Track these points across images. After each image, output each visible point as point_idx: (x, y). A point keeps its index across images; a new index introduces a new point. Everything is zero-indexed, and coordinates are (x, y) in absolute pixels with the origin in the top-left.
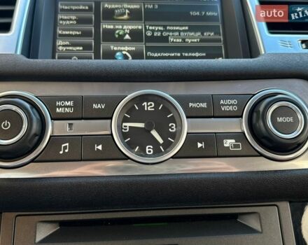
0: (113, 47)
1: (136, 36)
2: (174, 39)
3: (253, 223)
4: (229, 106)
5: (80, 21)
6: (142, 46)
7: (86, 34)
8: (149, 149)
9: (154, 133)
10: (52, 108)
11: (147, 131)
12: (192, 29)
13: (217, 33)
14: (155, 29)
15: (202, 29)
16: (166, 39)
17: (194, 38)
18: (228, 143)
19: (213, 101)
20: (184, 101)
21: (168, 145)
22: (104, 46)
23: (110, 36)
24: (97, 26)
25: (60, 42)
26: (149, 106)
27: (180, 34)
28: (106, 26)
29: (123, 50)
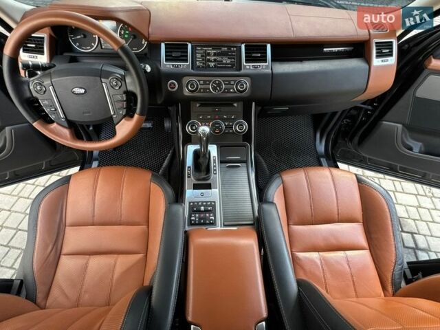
0: (210, 64)
1: (215, 60)
2: (224, 62)
3: (235, 105)
4: (232, 83)
5: (202, 56)
6: (216, 63)
7: (203, 60)
8: (217, 91)
9: (218, 88)
10: (199, 83)
12: (229, 58)
13: (235, 60)
14: (219, 58)
15: (231, 59)
16: (222, 61)
17: (229, 61)
18: (231, 90)
19: (229, 81)
20: (223, 81)
21: (220, 91)
22: (207, 63)
23: (209, 60)
24: (206, 58)
25: (197, 63)
26: (217, 82)
27: (226, 60)
28: (208, 58)
29: (212, 64)
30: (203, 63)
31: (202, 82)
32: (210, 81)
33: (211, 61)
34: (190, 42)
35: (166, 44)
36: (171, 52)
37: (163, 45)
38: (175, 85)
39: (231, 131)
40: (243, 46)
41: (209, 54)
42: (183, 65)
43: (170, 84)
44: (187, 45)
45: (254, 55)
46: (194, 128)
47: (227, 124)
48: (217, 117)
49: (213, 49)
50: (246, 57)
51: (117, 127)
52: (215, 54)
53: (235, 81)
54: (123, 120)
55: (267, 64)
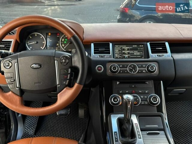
0: (125, 55)
1: (128, 53)
2: (135, 54)
3: (147, 83)
4: (144, 66)
5: (119, 51)
6: (130, 55)
7: (120, 53)
8: (132, 72)
9: (133, 70)
10: (119, 66)
11: (132, 69)
12: (138, 52)
13: (143, 53)
14: (131, 52)
15: (140, 52)
16: (134, 54)
17: (139, 54)
18: (144, 71)
19: (142, 65)
20: (138, 65)
21: (135, 72)
22: (123, 55)
23: (124, 53)
24: (122, 52)
25: (116, 55)
26: (132, 66)
27: (136, 53)
28: (123, 52)
29: (126, 56)
30: (120, 55)
31: (121, 66)
32: (127, 65)
33: (126, 54)
34: (111, 42)
35: (94, 44)
36: (98, 48)
37: (92, 45)
38: (101, 68)
39: (146, 103)
40: (148, 44)
41: (124, 50)
42: (107, 56)
43: (98, 68)
44: (109, 44)
45: (157, 48)
46: (116, 100)
47: (142, 97)
48: (134, 92)
49: (127, 46)
50: (151, 50)
51: (58, 95)
52: (128, 50)
53: (146, 65)
54: (65, 89)
55: (168, 54)
